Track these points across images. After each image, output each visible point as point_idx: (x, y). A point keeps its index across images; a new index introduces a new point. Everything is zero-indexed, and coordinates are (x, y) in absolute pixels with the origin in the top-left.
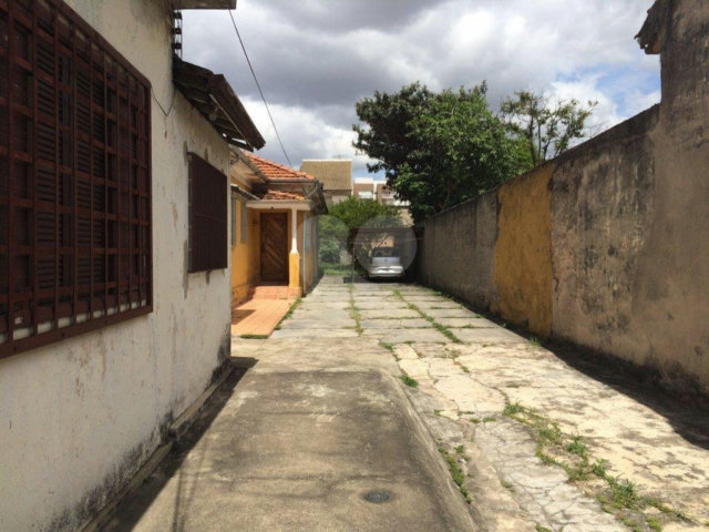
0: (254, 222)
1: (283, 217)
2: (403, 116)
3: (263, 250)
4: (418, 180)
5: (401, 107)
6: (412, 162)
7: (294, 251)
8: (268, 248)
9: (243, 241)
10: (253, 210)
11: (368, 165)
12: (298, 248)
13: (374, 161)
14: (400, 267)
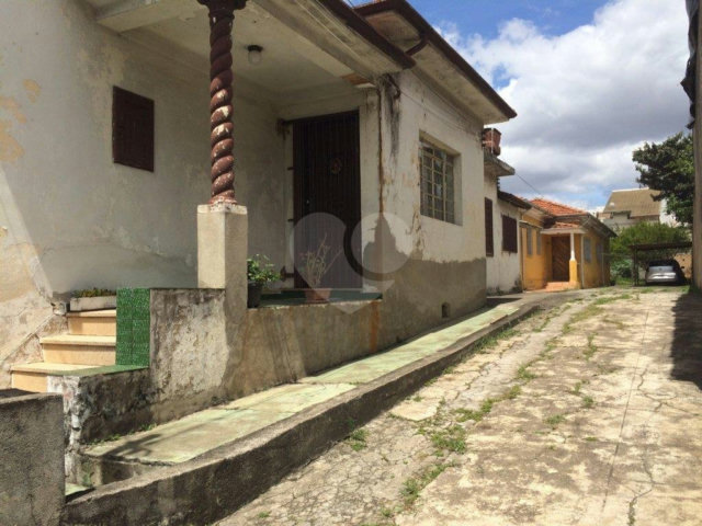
0: (548, 243)
1: (566, 238)
2: (668, 158)
3: (554, 260)
4: (683, 206)
5: (666, 153)
6: (676, 192)
7: (573, 259)
8: (558, 260)
9: (538, 253)
10: (546, 236)
11: (652, 196)
12: (576, 257)
13: (657, 193)
14: (673, 274)
